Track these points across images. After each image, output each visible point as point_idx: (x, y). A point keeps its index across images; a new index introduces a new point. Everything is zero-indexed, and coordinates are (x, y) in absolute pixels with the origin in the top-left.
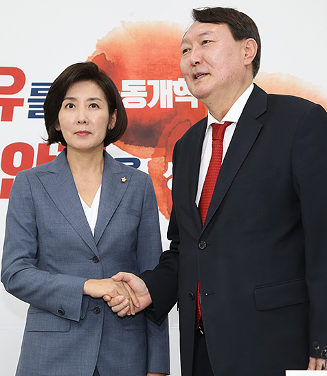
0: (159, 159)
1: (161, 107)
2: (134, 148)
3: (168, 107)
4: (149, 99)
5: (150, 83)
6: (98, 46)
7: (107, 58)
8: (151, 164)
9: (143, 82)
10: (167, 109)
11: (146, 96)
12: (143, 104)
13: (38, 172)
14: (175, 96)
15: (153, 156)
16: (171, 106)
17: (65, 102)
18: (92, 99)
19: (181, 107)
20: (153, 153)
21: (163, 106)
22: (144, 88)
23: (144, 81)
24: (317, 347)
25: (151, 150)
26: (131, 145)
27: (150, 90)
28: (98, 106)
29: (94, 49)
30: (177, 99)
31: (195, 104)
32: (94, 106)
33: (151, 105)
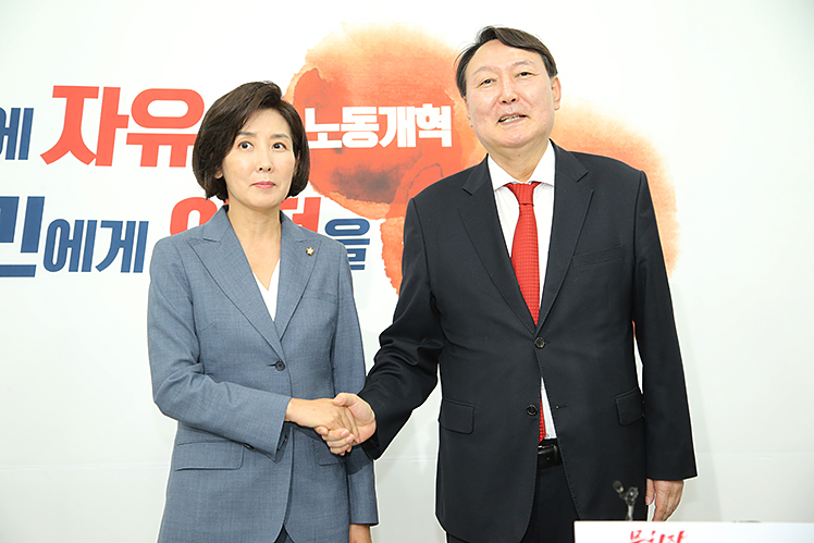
0: (396, 220)
1: (399, 146)
2: (361, 205)
3: (409, 146)
4: (381, 134)
5: (383, 111)
6: (308, 58)
7: (321, 75)
8: (384, 228)
9: (373, 110)
10: (407, 148)
11: (378, 130)
12: (372, 141)
13: (192, 239)
14: (418, 129)
15: (387, 217)
16: (412, 144)
17: (240, 139)
18: (278, 136)
19: (428, 146)
20: (387, 211)
21: (401, 144)
22: (374, 119)
23: (375, 108)
24: (619, 488)
25: (384, 208)
26: (355, 199)
27: (383, 121)
28: (284, 146)
29: (303, 63)
30: (422, 135)
31: (447, 142)
32: (276, 146)
33: (385, 142)
